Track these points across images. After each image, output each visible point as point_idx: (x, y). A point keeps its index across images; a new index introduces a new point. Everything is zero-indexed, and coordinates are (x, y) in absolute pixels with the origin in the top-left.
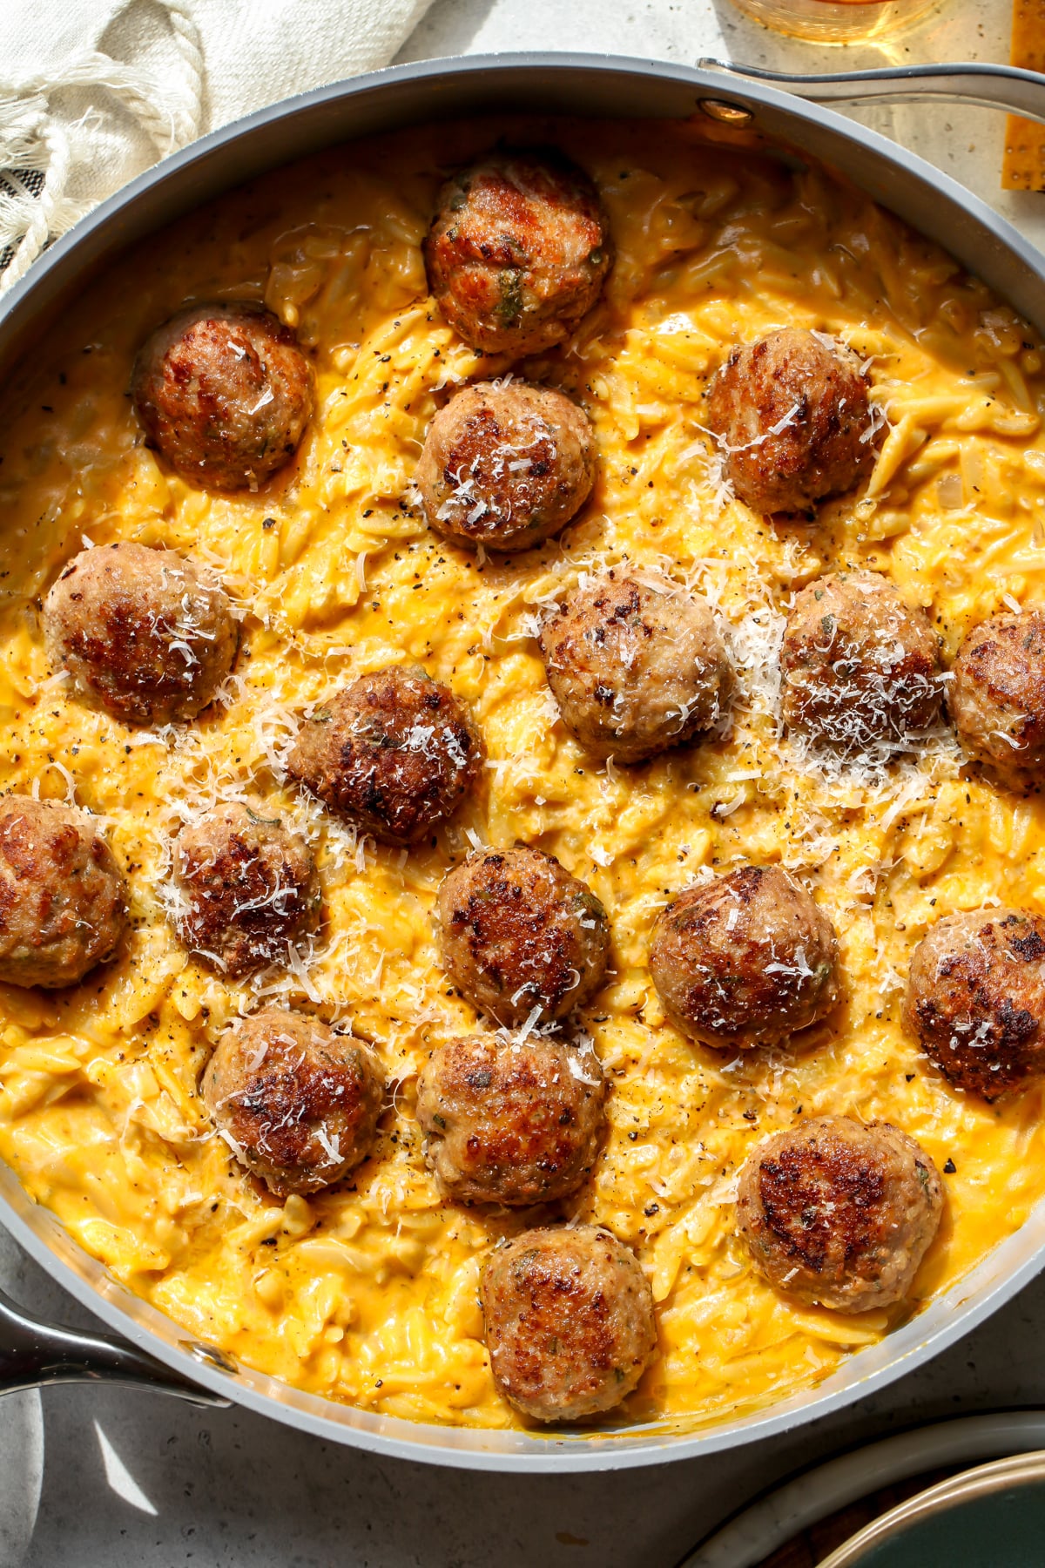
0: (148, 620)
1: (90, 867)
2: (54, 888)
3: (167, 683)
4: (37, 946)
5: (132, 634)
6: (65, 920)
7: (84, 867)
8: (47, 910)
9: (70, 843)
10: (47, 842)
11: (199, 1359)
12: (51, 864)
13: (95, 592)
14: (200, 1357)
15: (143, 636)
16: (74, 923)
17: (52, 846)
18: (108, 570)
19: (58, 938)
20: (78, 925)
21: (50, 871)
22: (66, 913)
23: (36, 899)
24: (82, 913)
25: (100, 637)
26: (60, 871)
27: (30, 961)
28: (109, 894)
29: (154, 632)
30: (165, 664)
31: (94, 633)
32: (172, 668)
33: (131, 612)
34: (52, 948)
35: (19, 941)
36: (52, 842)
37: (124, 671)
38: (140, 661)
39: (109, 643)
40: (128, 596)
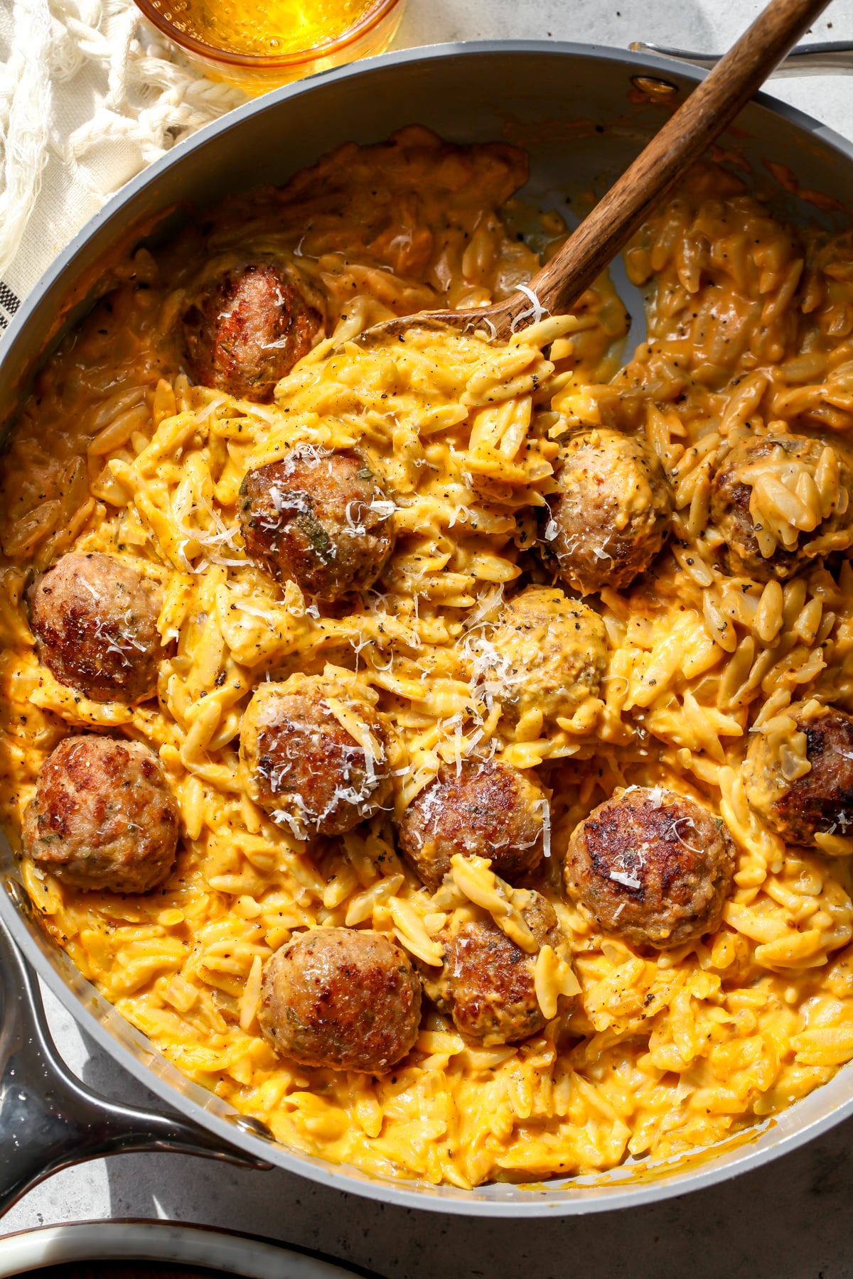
0: (95, 624)
1: (140, 780)
2: (107, 796)
3: (102, 677)
4: (96, 845)
5: (81, 632)
6: (119, 824)
7: (135, 781)
8: (101, 815)
9: (120, 760)
10: (101, 759)
11: (243, 1130)
12: (104, 777)
13: (61, 591)
14: (243, 1127)
15: (89, 635)
16: (127, 825)
17: (105, 763)
18: (76, 575)
19: (112, 838)
20: (129, 827)
21: (103, 782)
22: (119, 817)
23: (92, 804)
24: (133, 816)
25: (57, 627)
26: (112, 783)
27: (90, 860)
28: (158, 802)
29: (98, 634)
30: (104, 661)
31: (54, 624)
32: (109, 665)
33: (83, 614)
34: (109, 847)
35: (81, 843)
36: (104, 759)
37: (72, 660)
38: (84, 655)
39: (63, 635)
40: (84, 601)
